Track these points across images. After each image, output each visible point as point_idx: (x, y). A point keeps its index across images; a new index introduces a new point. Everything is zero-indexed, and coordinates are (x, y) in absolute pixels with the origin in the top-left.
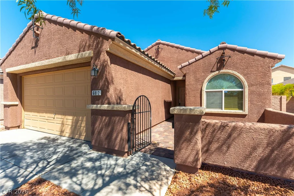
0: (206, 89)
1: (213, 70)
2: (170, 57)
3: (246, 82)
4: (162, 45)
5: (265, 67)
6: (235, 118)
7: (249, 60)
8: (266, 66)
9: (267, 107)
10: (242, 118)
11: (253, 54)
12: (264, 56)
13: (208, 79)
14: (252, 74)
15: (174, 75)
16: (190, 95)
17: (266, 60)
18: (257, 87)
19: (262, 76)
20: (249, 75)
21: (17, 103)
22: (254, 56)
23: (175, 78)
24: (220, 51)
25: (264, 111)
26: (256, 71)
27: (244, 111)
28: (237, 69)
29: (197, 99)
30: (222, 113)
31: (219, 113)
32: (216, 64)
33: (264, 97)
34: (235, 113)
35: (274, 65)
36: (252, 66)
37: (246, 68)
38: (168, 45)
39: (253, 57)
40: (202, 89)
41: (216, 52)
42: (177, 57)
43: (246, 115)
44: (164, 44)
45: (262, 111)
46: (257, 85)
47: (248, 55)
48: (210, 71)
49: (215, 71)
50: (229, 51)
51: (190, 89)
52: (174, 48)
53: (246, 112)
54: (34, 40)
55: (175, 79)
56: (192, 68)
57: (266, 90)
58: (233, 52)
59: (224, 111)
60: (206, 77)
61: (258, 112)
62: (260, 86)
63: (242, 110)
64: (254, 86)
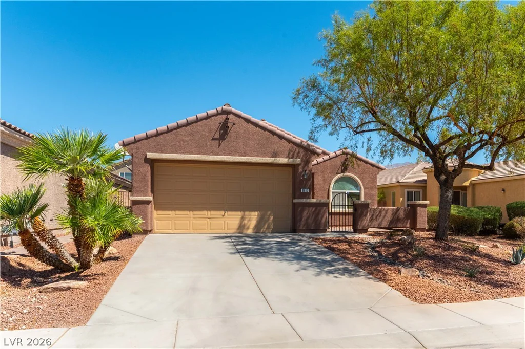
0: (333, 190)
3: (362, 185)
5: (374, 174)
7: (364, 167)
12: (373, 165)
13: (334, 180)
17: (374, 169)
18: (369, 190)
19: (372, 181)
20: (364, 180)
21: (151, 198)
22: (367, 164)
24: (344, 156)
26: (368, 177)
28: (356, 174)
31: (344, 212)
32: (341, 166)
33: (373, 198)
36: (366, 172)
37: (362, 174)
40: (330, 189)
41: (340, 156)
47: (363, 163)
48: (336, 173)
49: (340, 173)
54: (218, 132)
56: (320, 167)
59: (347, 210)
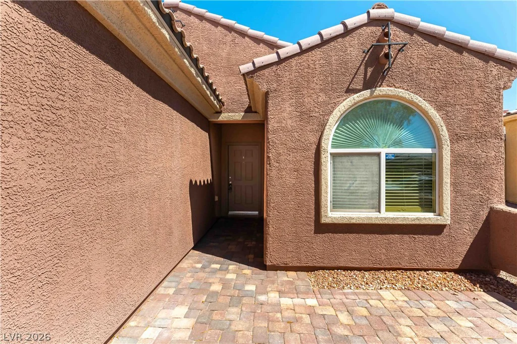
0: (333, 147)
1: (352, 86)
2: (207, 54)
3: (444, 128)
4: (184, 16)
5: (489, 87)
6: (416, 236)
7: (448, 63)
8: (492, 86)
9: (495, 201)
10: (433, 237)
11: (459, 47)
12: (486, 56)
13: (339, 114)
14: (457, 106)
15: (220, 107)
16: (282, 166)
17: (492, 69)
18: (471, 145)
19: (482, 113)
20: (450, 109)
22: (461, 53)
23: (223, 115)
24: (373, 29)
25: (489, 213)
26: (467, 97)
27: (439, 215)
28: (419, 88)
29: (305, 177)
30: (381, 222)
31: (373, 222)
32: (362, 67)
33: (489, 172)
34: (417, 222)
35: (509, 84)
36: (457, 82)
37: (443, 88)
38: (201, 17)
39: (459, 55)
40: (323, 144)
41: (360, 31)
42: (229, 54)
43: (444, 226)
44: (188, 13)
45: (484, 214)
46: (470, 138)
47: (447, 50)
48: (345, 89)
49: (360, 91)
50: (398, 33)
51: (282, 144)
52: (219, 28)
53: (446, 218)
55: (224, 117)
56: (287, 73)
57: (493, 153)
58: (407, 36)
59: (387, 215)
60: (334, 108)
61: (475, 216)
62: (478, 141)
63: (434, 212)
64: (464, 142)
